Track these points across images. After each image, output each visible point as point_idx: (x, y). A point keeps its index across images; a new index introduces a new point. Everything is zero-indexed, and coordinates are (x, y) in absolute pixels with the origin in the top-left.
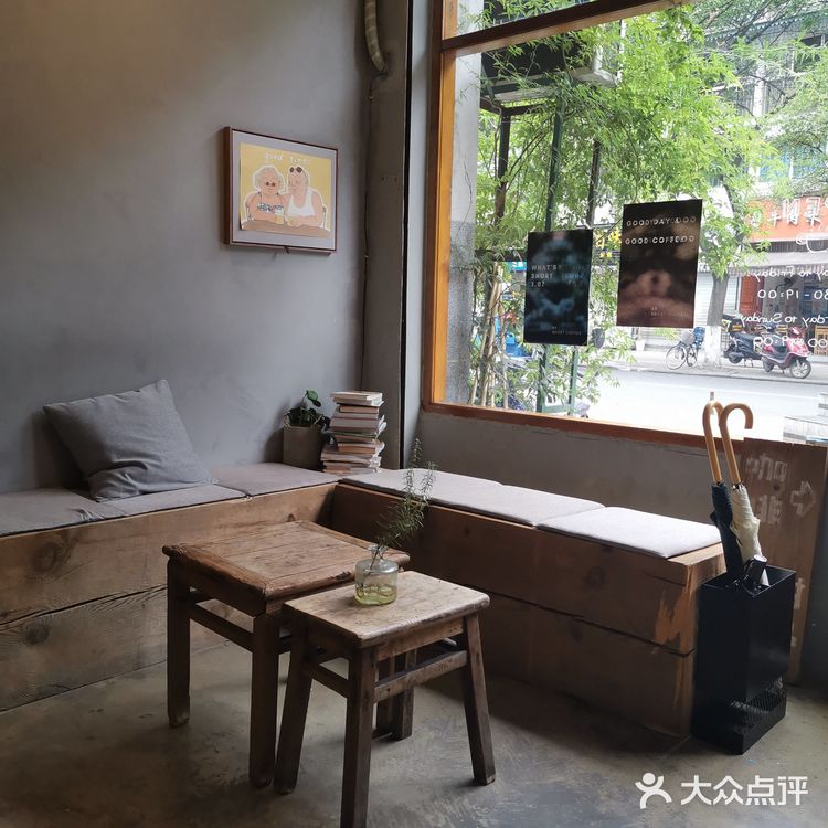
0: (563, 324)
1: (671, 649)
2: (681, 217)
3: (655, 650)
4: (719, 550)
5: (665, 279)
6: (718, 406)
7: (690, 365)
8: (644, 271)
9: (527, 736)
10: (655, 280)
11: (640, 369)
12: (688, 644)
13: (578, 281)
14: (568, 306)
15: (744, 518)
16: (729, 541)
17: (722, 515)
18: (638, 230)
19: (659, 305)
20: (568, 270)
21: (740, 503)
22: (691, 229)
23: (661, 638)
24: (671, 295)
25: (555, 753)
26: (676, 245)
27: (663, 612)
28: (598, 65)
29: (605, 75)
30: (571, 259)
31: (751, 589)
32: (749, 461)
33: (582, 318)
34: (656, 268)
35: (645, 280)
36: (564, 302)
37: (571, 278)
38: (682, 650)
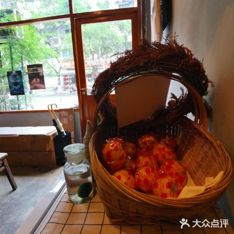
0: (19, 91)
1: (50, 151)
2: (39, 67)
3: (47, 153)
4: (56, 131)
5: (38, 80)
6: (50, 105)
7: (56, 93)
8: (34, 78)
9: (24, 177)
10: (36, 80)
11: (47, 95)
12: (53, 149)
13: (20, 81)
14: (19, 87)
15: (59, 124)
16: (58, 129)
17: (55, 124)
18: (31, 70)
19: (38, 85)
20: (17, 79)
21: (58, 122)
22: (41, 70)
23: (48, 150)
24: (40, 83)
25: (30, 178)
26: (39, 73)
27: (47, 145)
28: (17, 35)
29: (19, 37)
30: (18, 77)
31: (62, 136)
32: (61, 113)
33: (22, 89)
34: (36, 78)
35: (34, 80)
36: (18, 86)
37: (18, 81)
38: (52, 151)
